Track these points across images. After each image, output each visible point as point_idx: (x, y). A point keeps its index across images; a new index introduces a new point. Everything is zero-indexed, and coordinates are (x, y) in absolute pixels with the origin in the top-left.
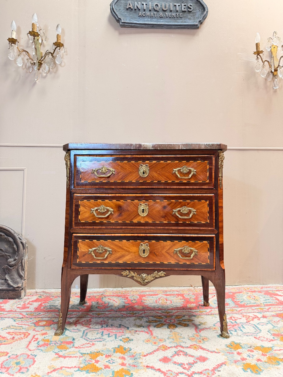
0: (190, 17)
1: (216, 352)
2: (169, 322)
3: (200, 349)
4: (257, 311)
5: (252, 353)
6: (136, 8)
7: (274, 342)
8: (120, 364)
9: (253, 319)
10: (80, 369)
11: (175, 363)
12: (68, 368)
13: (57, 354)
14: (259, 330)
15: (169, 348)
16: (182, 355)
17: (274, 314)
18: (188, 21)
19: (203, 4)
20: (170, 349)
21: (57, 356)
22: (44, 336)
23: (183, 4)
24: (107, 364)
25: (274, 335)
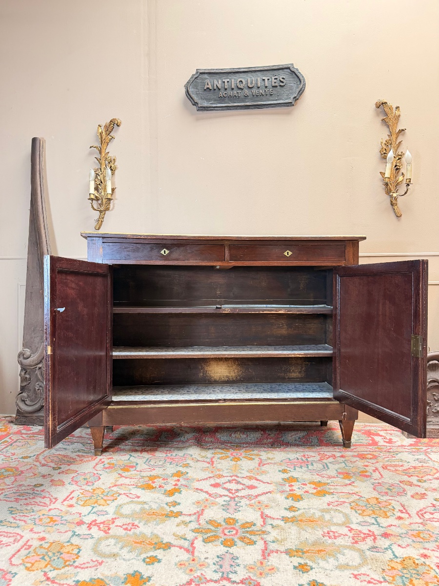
1: (268, 483)
2: (235, 455)
3: (254, 481)
4: (339, 451)
5: (304, 486)
6: (215, 88)
7: (334, 479)
8: (174, 485)
9: (327, 458)
10: (137, 487)
11: (224, 488)
12: (128, 485)
13: (119, 474)
14: (326, 468)
15: (224, 477)
16: (234, 483)
17: (356, 454)
19: (298, 74)
21: (119, 476)
22: (110, 460)
23: (273, 78)
24: (162, 484)
25: (340, 473)
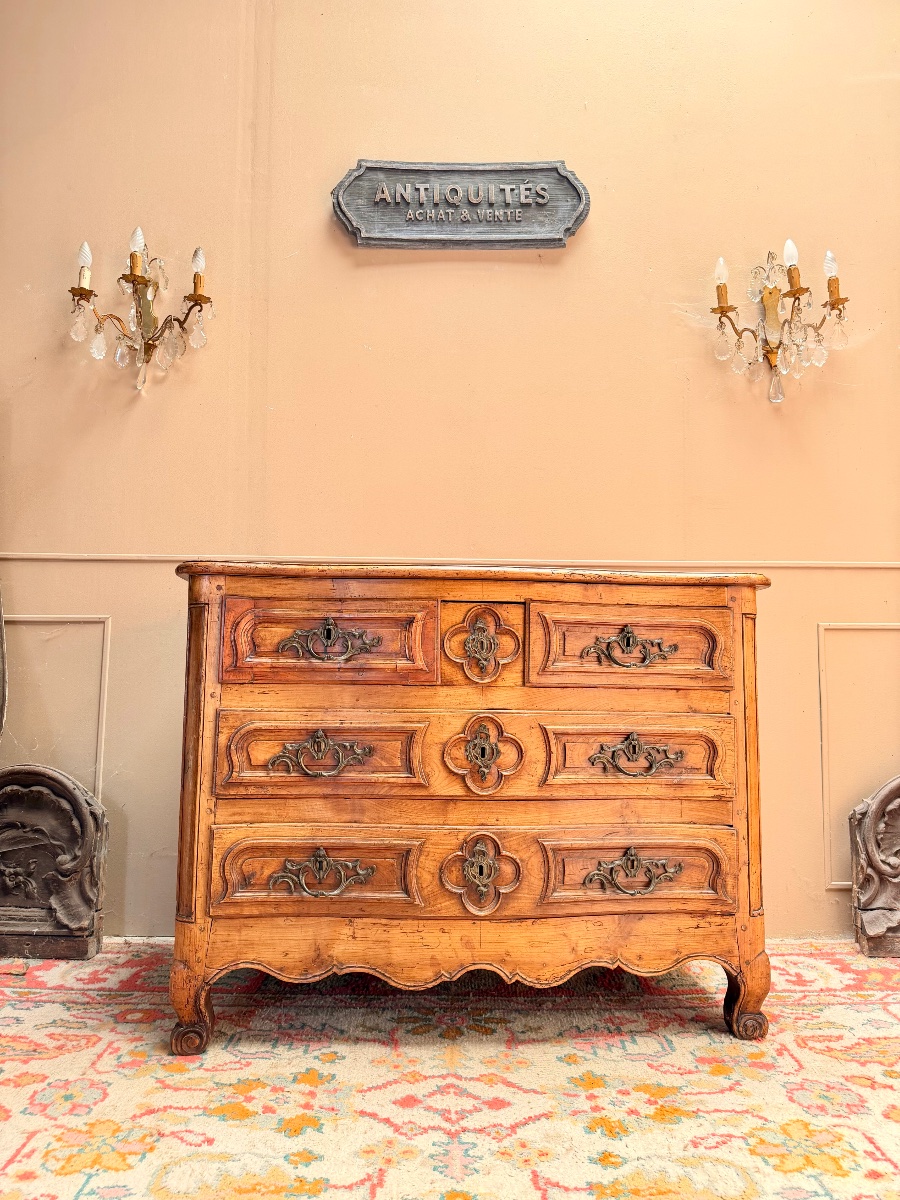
0: (541, 219)
1: (535, 1092)
2: (449, 1022)
3: (500, 1085)
4: (688, 1005)
5: (625, 1098)
6: (399, 200)
7: (693, 1077)
8: (301, 1106)
9: (666, 1024)
10: (208, 1112)
11: (429, 1108)
12: (183, 1109)
13: (159, 1081)
14: (668, 1050)
15: (426, 1078)
16: (452, 1094)
18: (538, 229)
19: (575, 183)
20: (428, 1080)
22: (135, 1044)
23: (523, 187)
24: (272, 1104)
